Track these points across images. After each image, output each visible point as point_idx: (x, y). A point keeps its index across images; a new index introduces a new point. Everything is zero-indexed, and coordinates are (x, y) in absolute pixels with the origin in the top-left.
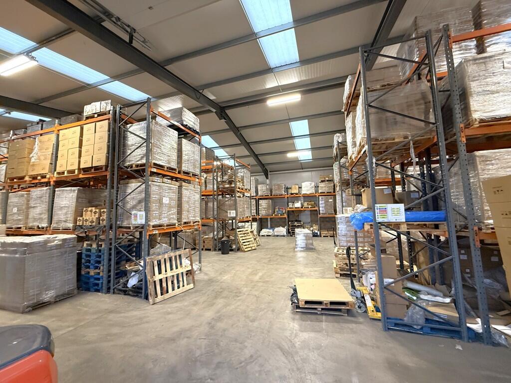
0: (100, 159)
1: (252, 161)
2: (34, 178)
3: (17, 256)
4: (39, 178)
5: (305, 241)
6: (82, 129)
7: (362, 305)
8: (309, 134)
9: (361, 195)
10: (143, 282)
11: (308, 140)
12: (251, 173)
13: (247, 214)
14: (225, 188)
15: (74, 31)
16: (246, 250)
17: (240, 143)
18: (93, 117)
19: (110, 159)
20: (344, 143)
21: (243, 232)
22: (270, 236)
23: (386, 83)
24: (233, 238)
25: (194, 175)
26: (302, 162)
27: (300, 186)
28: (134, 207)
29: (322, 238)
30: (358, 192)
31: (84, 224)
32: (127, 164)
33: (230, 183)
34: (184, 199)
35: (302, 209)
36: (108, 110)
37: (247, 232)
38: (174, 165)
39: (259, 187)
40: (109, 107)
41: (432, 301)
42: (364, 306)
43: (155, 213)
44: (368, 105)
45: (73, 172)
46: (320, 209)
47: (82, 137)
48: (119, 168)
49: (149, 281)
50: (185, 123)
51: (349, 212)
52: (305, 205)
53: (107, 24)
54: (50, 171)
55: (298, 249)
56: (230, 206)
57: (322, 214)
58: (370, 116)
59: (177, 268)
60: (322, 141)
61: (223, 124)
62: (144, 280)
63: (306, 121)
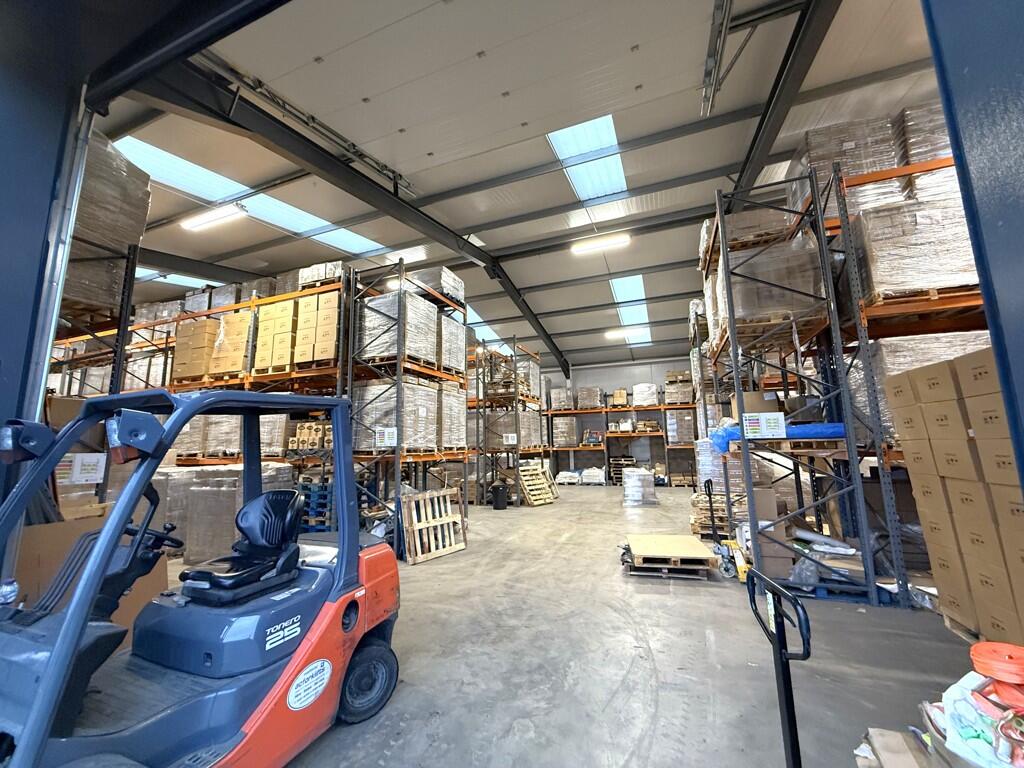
0: (326, 349)
1: (540, 346)
2: (219, 378)
3: (223, 489)
4: (226, 378)
5: (641, 489)
6: (296, 304)
7: (730, 565)
8: (644, 297)
9: (730, 403)
10: (395, 535)
11: (643, 308)
12: (541, 367)
13: (535, 441)
14: (498, 394)
15: (309, 173)
16: (536, 503)
17: (521, 314)
18: (314, 286)
19: (341, 350)
20: (704, 317)
21: (530, 473)
22: (574, 484)
23: (763, 232)
24: (513, 482)
25: (458, 373)
26: (632, 346)
27: (630, 392)
28: (377, 422)
29: (674, 488)
30: (725, 399)
31: (301, 448)
32: (367, 356)
33: (507, 385)
34: (445, 411)
35: (634, 435)
36: (337, 275)
37: (535, 472)
38: (432, 359)
39: (554, 393)
40: (339, 272)
41: (830, 553)
42: (733, 568)
43: (408, 431)
44: (729, 273)
45: (282, 368)
46: (669, 434)
47: (297, 316)
48: (356, 363)
49: (407, 531)
50: (445, 291)
52: (640, 426)
53: (357, 165)
54: (245, 368)
55: (629, 503)
56: (506, 425)
57: (672, 443)
58: (733, 286)
59: (441, 516)
60: (668, 310)
61: (495, 285)
62: (395, 532)
63: (641, 276)
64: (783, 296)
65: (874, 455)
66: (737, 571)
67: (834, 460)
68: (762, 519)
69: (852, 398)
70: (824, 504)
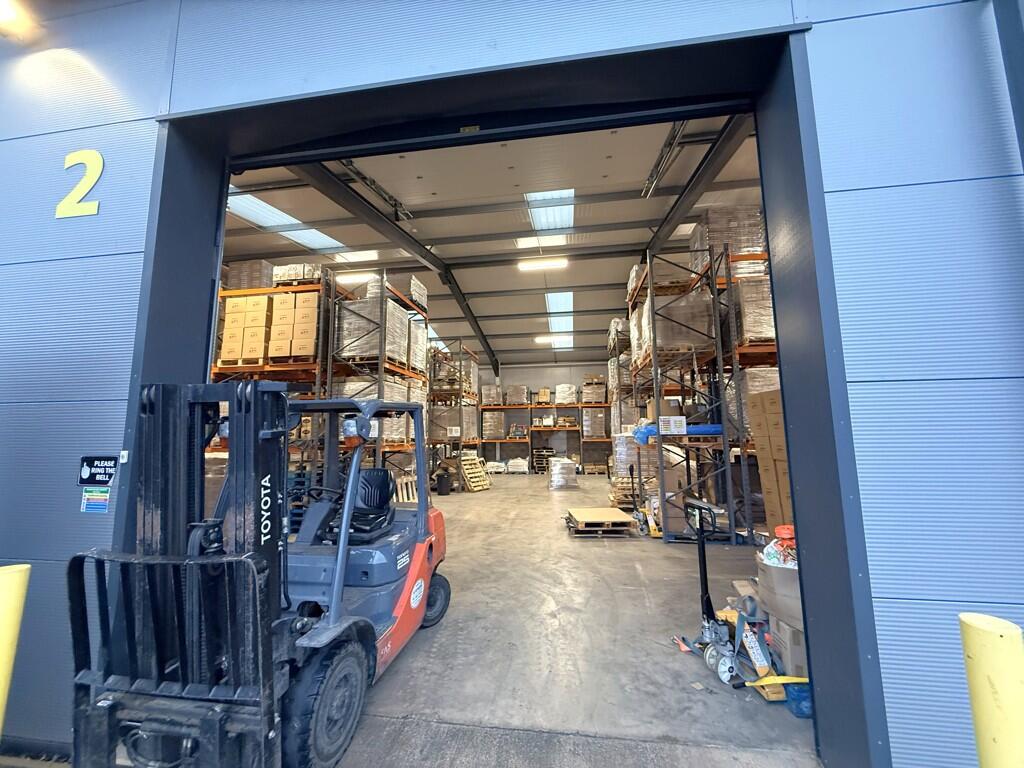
0: (304, 344)
1: (477, 345)
5: (564, 476)
6: (271, 301)
8: (572, 311)
9: (646, 407)
11: (570, 319)
12: (479, 366)
13: (473, 433)
14: (443, 390)
15: (306, 184)
16: (476, 489)
17: (463, 316)
18: (290, 284)
19: (320, 348)
20: (626, 332)
21: (470, 462)
22: (500, 473)
24: (455, 471)
25: (421, 372)
26: (556, 350)
27: (553, 391)
29: (586, 475)
30: (642, 404)
33: (452, 382)
35: (554, 429)
36: (316, 276)
37: (474, 462)
38: (404, 360)
39: (484, 390)
42: (646, 527)
44: (654, 313)
45: (256, 361)
46: (585, 429)
47: (272, 312)
48: (335, 360)
50: (414, 297)
51: (629, 431)
52: (561, 421)
55: (554, 488)
56: (450, 419)
57: (587, 436)
58: (657, 323)
63: (571, 294)
64: (688, 333)
65: (738, 446)
66: (649, 531)
67: (714, 450)
68: (668, 492)
69: (727, 407)
70: (704, 482)
